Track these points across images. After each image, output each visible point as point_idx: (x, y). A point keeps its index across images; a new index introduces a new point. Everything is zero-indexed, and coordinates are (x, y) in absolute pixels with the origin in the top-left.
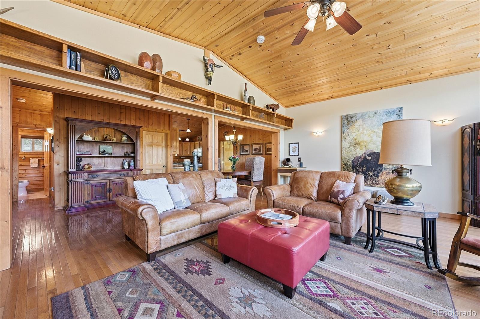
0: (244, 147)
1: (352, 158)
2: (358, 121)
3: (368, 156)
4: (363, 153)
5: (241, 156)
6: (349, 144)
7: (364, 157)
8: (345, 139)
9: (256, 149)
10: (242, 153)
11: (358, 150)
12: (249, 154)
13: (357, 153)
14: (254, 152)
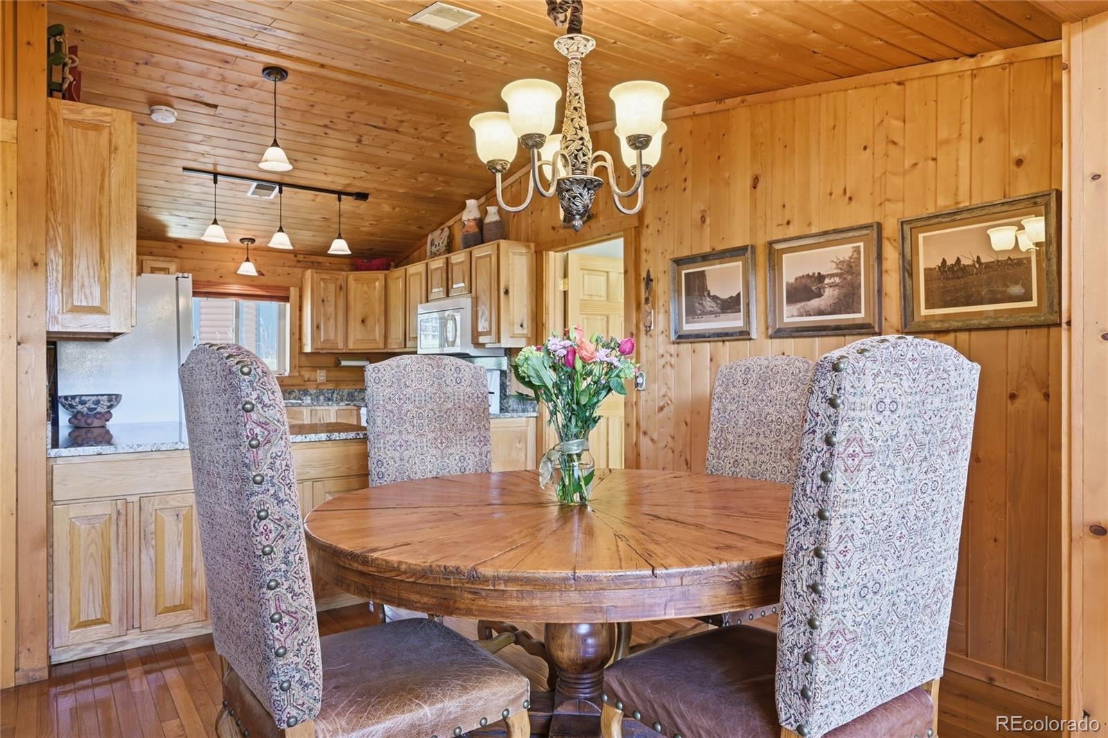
0: (702, 274)
5: (686, 348)
9: (804, 290)
10: (688, 328)
12: (744, 335)
14: (791, 315)
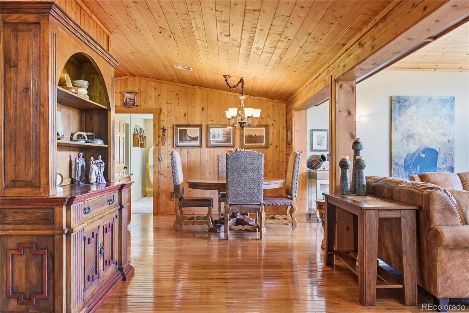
0: (186, 130)
1: (404, 156)
2: (411, 106)
3: (423, 153)
4: (417, 149)
5: (178, 149)
6: (401, 136)
7: (418, 154)
8: (396, 128)
10: (179, 144)
11: (411, 145)
12: (200, 146)
13: (410, 149)
